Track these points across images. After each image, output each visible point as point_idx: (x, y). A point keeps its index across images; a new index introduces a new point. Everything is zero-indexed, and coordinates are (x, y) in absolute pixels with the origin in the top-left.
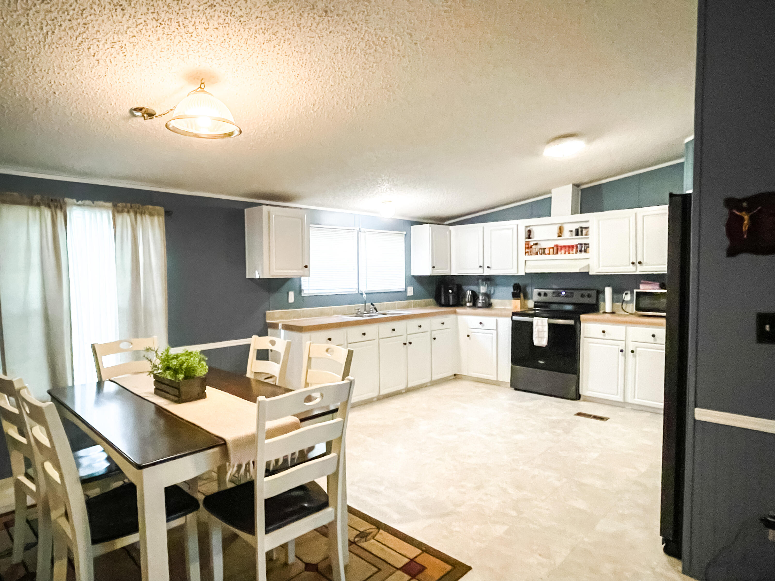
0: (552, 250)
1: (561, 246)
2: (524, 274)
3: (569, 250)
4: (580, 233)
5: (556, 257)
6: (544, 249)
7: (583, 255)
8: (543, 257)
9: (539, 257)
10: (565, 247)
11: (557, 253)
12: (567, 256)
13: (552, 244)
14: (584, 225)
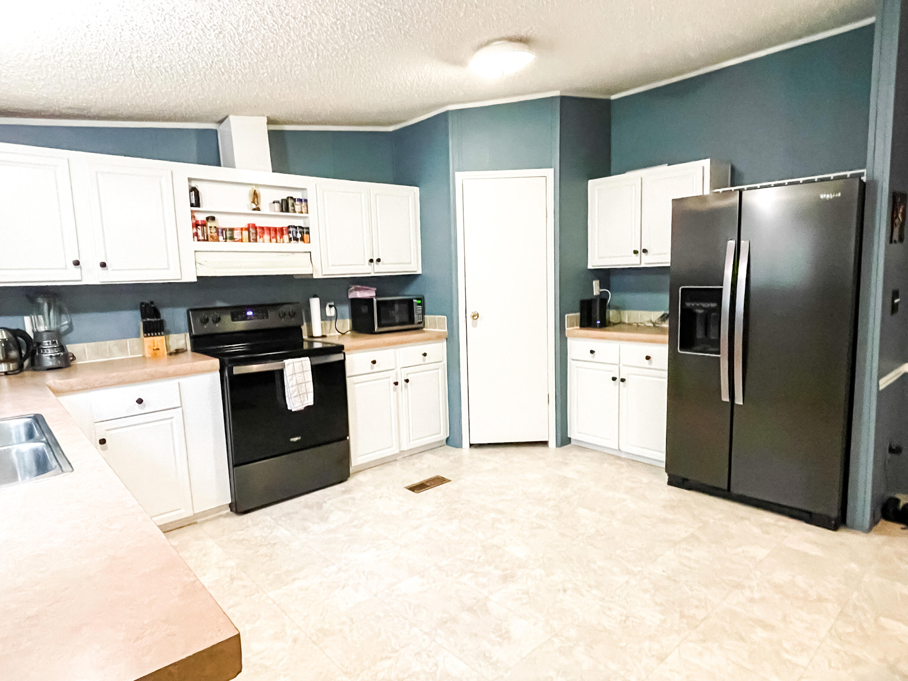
0: (245, 233)
1: (262, 228)
2: (195, 280)
3: (276, 237)
4: (291, 208)
5: (252, 246)
6: (232, 230)
7: (300, 246)
8: (230, 245)
9: (222, 245)
10: (269, 229)
11: (256, 240)
12: (274, 246)
13: (243, 222)
14: (297, 195)
